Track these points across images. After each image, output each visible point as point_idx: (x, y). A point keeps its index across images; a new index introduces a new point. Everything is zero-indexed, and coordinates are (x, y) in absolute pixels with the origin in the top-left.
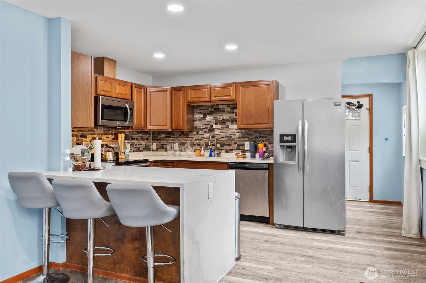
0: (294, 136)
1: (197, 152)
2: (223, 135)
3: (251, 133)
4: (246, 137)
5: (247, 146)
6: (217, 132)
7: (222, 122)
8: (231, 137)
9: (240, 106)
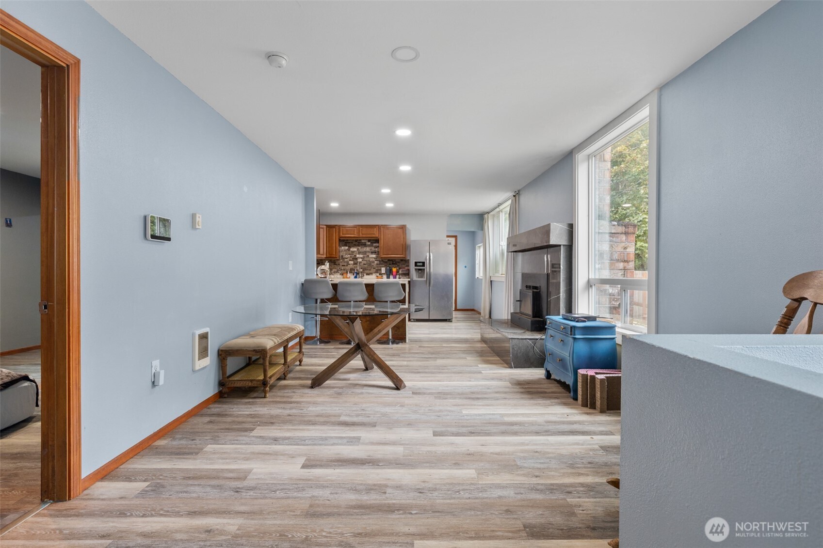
0: (424, 263)
1: (345, 275)
2: (365, 262)
3: (386, 261)
4: (382, 264)
5: (383, 270)
6: (360, 260)
7: (365, 253)
8: (371, 264)
9: (381, 242)
